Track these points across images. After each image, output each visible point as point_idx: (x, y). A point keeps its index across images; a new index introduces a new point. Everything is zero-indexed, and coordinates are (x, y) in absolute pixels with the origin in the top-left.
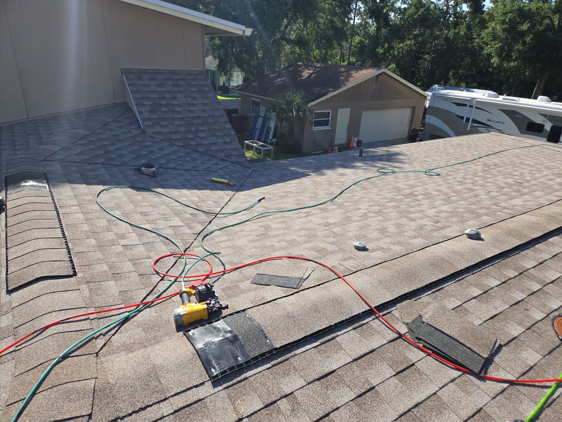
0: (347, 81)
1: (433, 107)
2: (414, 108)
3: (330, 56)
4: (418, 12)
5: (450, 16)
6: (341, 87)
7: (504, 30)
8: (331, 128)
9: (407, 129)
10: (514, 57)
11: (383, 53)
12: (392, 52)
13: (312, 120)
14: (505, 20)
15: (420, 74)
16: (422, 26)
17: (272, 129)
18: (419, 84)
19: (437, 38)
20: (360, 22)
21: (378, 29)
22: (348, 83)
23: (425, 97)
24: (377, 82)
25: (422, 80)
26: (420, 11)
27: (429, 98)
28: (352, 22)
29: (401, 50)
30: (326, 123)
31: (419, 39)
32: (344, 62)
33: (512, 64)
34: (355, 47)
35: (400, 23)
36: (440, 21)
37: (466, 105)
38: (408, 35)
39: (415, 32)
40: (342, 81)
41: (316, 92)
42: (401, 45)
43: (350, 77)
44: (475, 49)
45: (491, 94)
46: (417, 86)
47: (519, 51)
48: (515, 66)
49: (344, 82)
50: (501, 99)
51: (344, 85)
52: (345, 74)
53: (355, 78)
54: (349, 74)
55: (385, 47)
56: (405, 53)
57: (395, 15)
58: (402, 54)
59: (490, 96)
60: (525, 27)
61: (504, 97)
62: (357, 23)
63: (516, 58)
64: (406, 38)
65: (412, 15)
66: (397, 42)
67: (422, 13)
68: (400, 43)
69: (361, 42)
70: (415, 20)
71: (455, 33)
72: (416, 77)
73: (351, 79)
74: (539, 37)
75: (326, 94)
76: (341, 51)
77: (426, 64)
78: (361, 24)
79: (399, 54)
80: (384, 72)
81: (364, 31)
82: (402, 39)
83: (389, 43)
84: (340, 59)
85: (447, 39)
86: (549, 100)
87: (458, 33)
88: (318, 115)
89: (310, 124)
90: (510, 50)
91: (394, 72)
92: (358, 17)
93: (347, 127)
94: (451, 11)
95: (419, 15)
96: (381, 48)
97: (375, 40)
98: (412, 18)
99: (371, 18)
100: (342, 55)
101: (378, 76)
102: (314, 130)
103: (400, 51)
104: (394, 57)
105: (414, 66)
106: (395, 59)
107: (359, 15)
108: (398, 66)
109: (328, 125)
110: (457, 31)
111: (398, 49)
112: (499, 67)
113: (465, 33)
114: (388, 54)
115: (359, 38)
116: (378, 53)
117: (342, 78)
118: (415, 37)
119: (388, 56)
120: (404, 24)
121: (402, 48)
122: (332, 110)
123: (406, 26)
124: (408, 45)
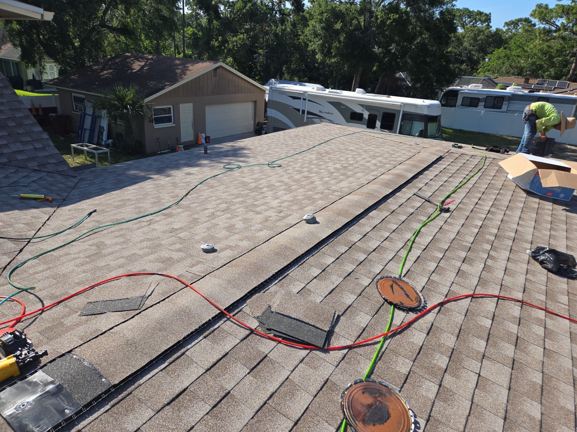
0: (185, 74)
1: (272, 101)
2: (255, 102)
3: (163, 47)
4: (246, 6)
5: (276, 13)
6: (179, 81)
7: (323, 28)
8: (174, 125)
9: (252, 123)
10: (333, 54)
11: (218, 47)
12: (226, 45)
13: (152, 116)
14: (321, 19)
15: (257, 68)
16: (251, 21)
17: (105, 128)
18: (257, 78)
19: (267, 33)
20: (191, 13)
21: (210, 21)
22: (186, 77)
23: (265, 91)
24: (215, 76)
25: (259, 74)
26: (248, 5)
27: (267, 92)
28: (182, 11)
29: (235, 44)
30: (169, 120)
31: (251, 34)
32: (180, 54)
33: (333, 60)
34: (189, 39)
35: (231, 16)
36: (267, 18)
37: (300, 98)
38: (240, 29)
39: (246, 27)
40: (178, 75)
41: (151, 86)
42: (235, 38)
43: (187, 70)
44: (302, 45)
45: (319, 88)
46: (255, 80)
47: (337, 48)
48: (335, 61)
49: (181, 75)
50: (328, 92)
51: (182, 78)
52: (180, 67)
53: (192, 71)
54: (185, 67)
55: (220, 39)
56: (240, 47)
57: (225, 8)
58: (237, 47)
59: (318, 89)
60: (338, 26)
61: (330, 90)
62: (187, 13)
63: (336, 54)
64: (239, 32)
65: (240, 10)
66: (231, 35)
67: (250, 7)
68: (233, 36)
69: (194, 34)
70: (244, 14)
71: (282, 30)
72: (253, 71)
73: (188, 72)
74: (350, 35)
75: (163, 88)
76: (175, 43)
77: (261, 59)
78: (191, 16)
79: (233, 48)
80: (221, 66)
81: (197, 22)
82: (235, 33)
83: (223, 36)
84: (175, 50)
85: (276, 35)
86: (365, 92)
87: (285, 29)
88: (157, 111)
89: (150, 121)
90: (330, 48)
91: (232, 66)
92: (188, 7)
93: (192, 123)
94: (276, 8)
95: (247, 10)
96: (216, 41)
97: (208, 33)
98: (241, 12)
99: (201, 8)
100: (176, 47)
101: (215, 69)
102: (155, 128)
103: (234, 45)
104: (229, 50)
105: (250, 61)
106: (230, 52)
107: (188, 4)
108: (235, 60)
109: (170, 121)
110: (284, 27)
111: (233, 42)
112: (323, 62)
113: (291, 30)
114: (223, 48)
115: (191, 29)
116: (213, 46)
117: (178, 71)
118: (247, 31)
119: (224, 49)
120: (234, 18)
121: (236, 41)
122: (173, 106)
123: (236, 19)
124: (241, 39)
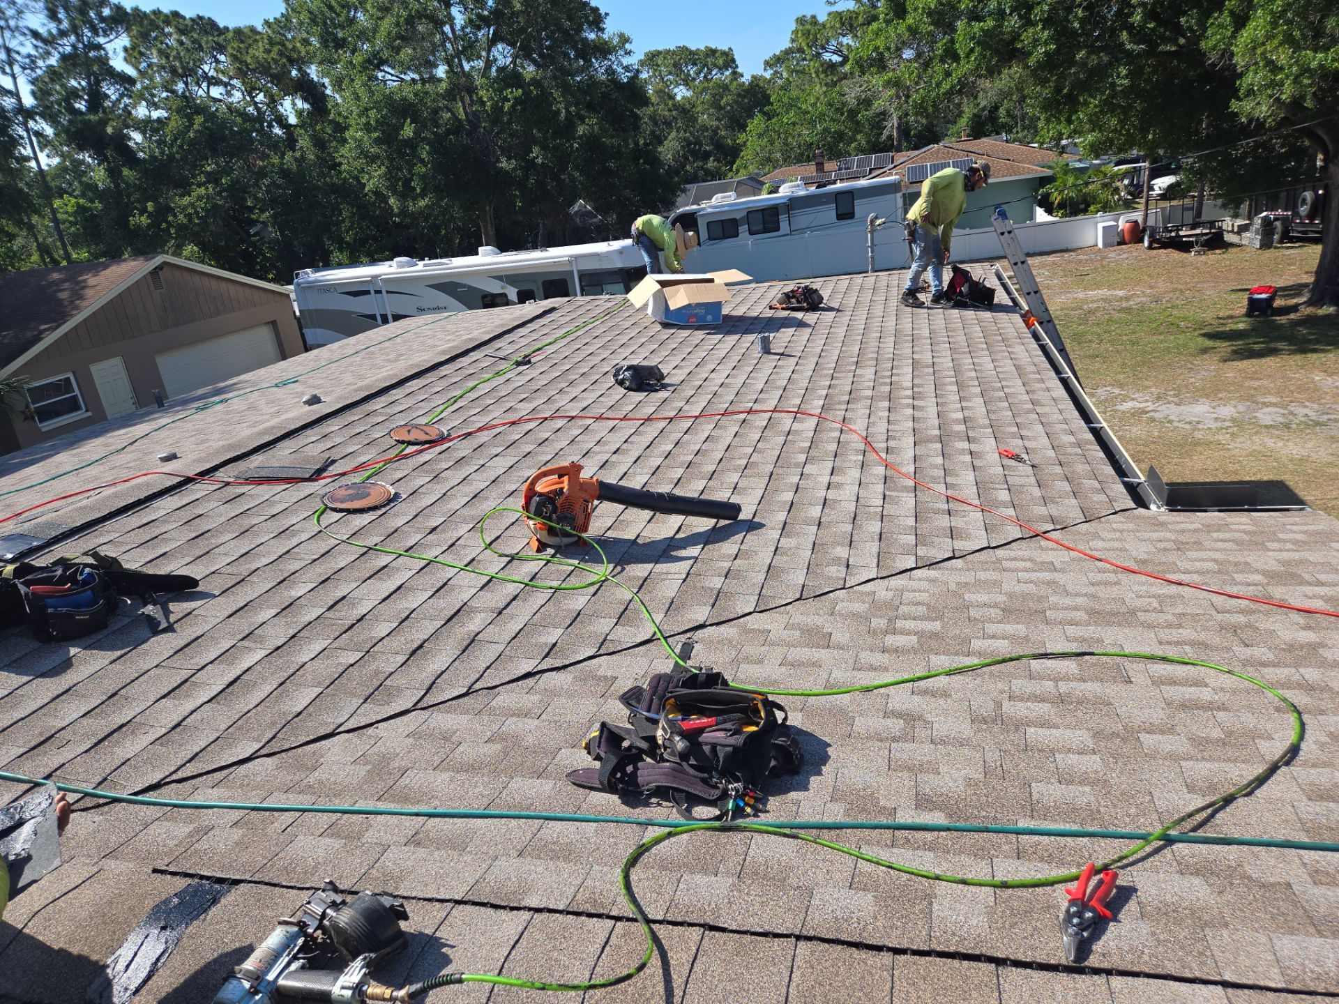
0: (81, 298)
1: (310, 312)
2: (274, 324)
4: (192, 124)
5: (271, 126)
6: (73, 316)
7: (378, 141)
8: (89, 414)
10: (418, 191)
11: (149, 227)
12: (170, 218)
13: (27, 406)
14: (368, 123)
15: (264, 255)
16: (215, 153)
18: (270, 274)
19: (263, 174)
20: (59, 163)
21: (113, 173)
22: (85, 303)
23: (288, 296)
24: (158, 286)
25: (273, 266)
26: (196, 121)
27: (293, 296)
28: (33, 164)
29: (192, 211)
30: (73, 405)
31: (223, 181)
33: (422, 203)
34: (73, 223)
35: (162, 153)
36: (252, 140)
37: (368, 292)
38: (194, 177)
39: (209, 169)
40: (66, 303)
41: (6, 341)
42: (186, 200)
43: (84, 288)
45: (401, 262)
47: (423, 177)
48: (427, 205)
49: (71, 302)
50: (423, 267)
51: (77, 308)
52: (66, 285)
53: (99, 288)
54: (78, 283)
55: (150, 209)
56: (207, 216)
57: (146, 137)
58: (199, 218)
59: (401, 265)
60: (408, 131)
61: (426, 261)
62: (49, 166)
63: (423, 190)
64: (193, 183)
65: (182, 133)
66: (176, 195)
67: (202, 124)
68: (182, 195)
69: (81, 209)
70: (192, 143)
71: (296, 160)
72: (257, 263)
73: (89, 293)
74: (438, 146)
75: (37, 339)
76: (37, 241)
77: (268, 232)
78: (62, 169)
79: (190, 220)
80: (165, 263)
81: (81, 183)
82: (184, 186)
83: (154, 199)
84: (43, 259)
85: (285, 173)
86: (496, 250)
88: (38, 393)
89: (26, 418)
91: (201, 261)
92: (46, 151)
93: (132, 401)
94: (268, 115)
95: (197, 131)
96: (141, 214)
97: (118, 200)
98: (183, 139)
99: (81, 149)
100: (44, 250)
101: (154, 273)
102: (43, 430)
103: (190, 214)
104: (181, 228)
105: (243, 242)
106: (186, 234)
107: (46, 146)
108: (204, 248)
109: (78, 408)
110: (298, 154)
111: (184, 208)
112: (403, 212)
114: (164, 225)
115: (73, 201)
116: (138, 226)
117: (63, 295)
118: (213, 178)
119: (168, 229)
120: (171, 156)
121: (192, 205)
122: (74, 372)
123: (178, 156)
124: (203, 198)
